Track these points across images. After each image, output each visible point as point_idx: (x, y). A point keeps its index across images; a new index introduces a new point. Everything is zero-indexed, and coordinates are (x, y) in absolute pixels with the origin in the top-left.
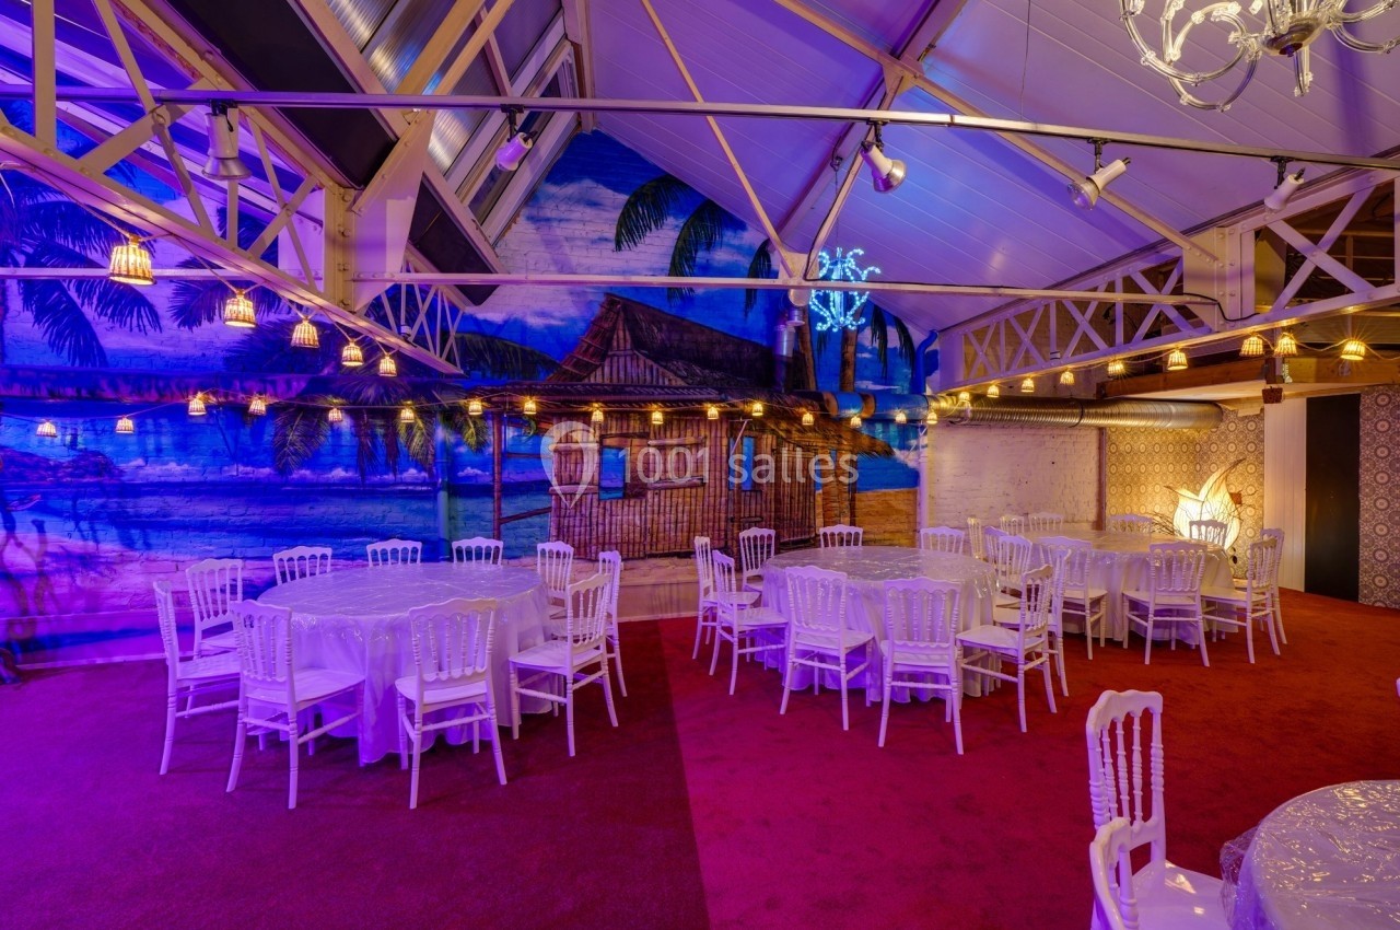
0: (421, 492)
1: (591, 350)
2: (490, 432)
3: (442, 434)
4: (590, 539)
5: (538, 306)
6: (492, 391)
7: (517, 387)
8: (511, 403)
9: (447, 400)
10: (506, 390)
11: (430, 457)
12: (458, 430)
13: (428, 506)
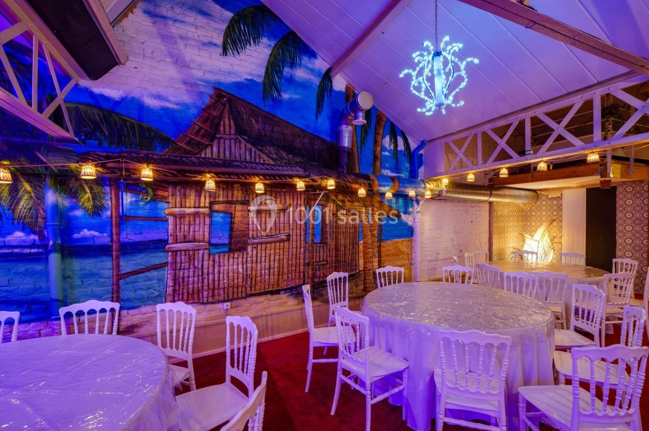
0: (30, 254)
1: (202, 132)
2: (108, 197)
3: (51, 197)
4: (203, 286)
5: (155, 90)
6: (107, 157)
7: (134, 155)
8: (127, 170)
9: (55, 163)
10: (123, 157)
11: (40, 220)
12: (73, 194)
13: (38, 267)
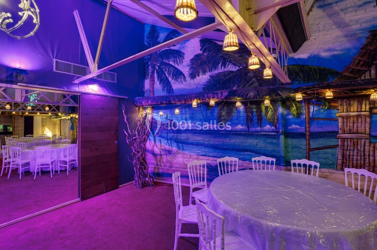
1: (361, 63)
3: (281, 110)
6: (307, 89)
7: (321, 85)
8: (318, 94)
10: (315, 87)
11: (275, 120)
12: (288, 108)
